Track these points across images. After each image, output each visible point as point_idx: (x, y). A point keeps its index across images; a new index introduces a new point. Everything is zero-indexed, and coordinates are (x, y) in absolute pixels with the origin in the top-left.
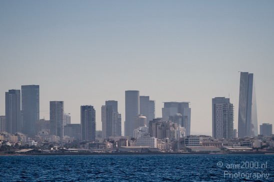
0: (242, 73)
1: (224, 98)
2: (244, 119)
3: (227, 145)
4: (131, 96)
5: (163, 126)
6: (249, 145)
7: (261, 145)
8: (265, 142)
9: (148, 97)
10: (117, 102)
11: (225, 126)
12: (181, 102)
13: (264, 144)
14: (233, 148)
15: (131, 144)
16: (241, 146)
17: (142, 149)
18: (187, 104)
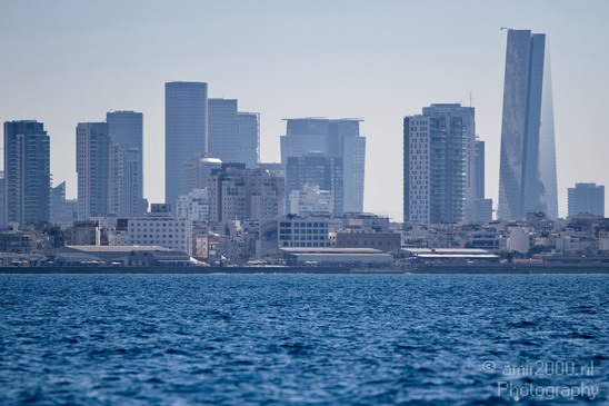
0: (511, 32)
1: (458, 105)
2: (517, 170)
3: (418, 243)
4: (184, 98)
5: (243, 184)
6: (491, 243)
7: (531, 244)
8: (545, 235)
9: (235, 102)
10: (140, 115)
11: (436, 186)
12: (338, 118)
13: (540, 241)
14: (434, 252)
15: (111, 237)
16: (467, 246)
17: (133, 253)
18: (355, 123)
